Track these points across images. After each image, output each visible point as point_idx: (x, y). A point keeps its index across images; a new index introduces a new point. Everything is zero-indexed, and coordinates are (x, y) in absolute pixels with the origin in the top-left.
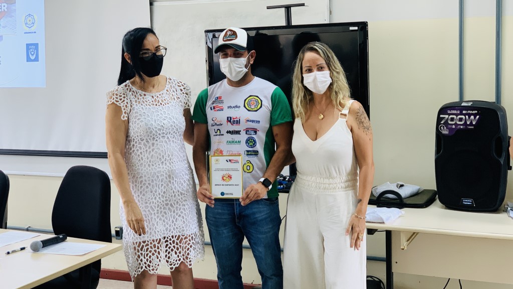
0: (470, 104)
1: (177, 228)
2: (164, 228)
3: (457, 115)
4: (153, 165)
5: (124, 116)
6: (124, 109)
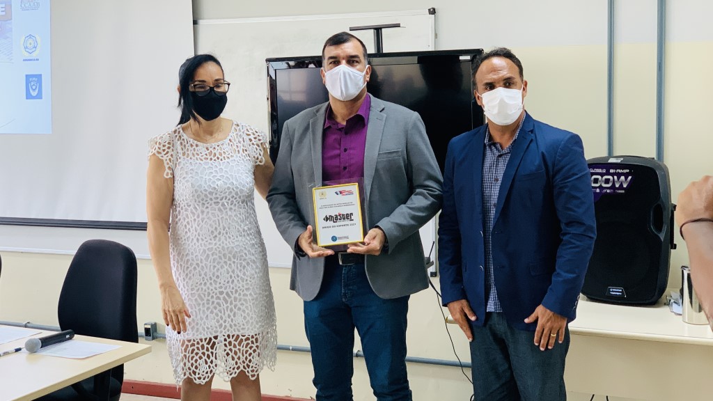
5: (168, 173)
6: (168, 164)
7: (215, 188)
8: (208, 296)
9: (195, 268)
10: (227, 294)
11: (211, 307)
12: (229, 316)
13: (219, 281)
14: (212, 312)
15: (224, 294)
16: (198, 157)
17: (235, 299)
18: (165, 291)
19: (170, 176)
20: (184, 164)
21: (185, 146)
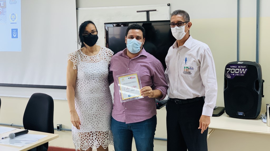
0: (242, 63)
1: (99, 128)
2: (92, 127)
3: (235, 68)
4: (87, 93)
5: (75, 67)
6: (75, 64)
7: (93, 74)
8: (88, 116)
9: (84, 105)
10: (96, 115)
11: (90, 120)
12: (96, 124)
13: (93, 110)
14: (90, 122)
15: (95, 115)
16: (87, 61)
17: (99, 117)
18: (72, 113)
19: (75, 68)
20: (81, 64)
21: (82, 57)
